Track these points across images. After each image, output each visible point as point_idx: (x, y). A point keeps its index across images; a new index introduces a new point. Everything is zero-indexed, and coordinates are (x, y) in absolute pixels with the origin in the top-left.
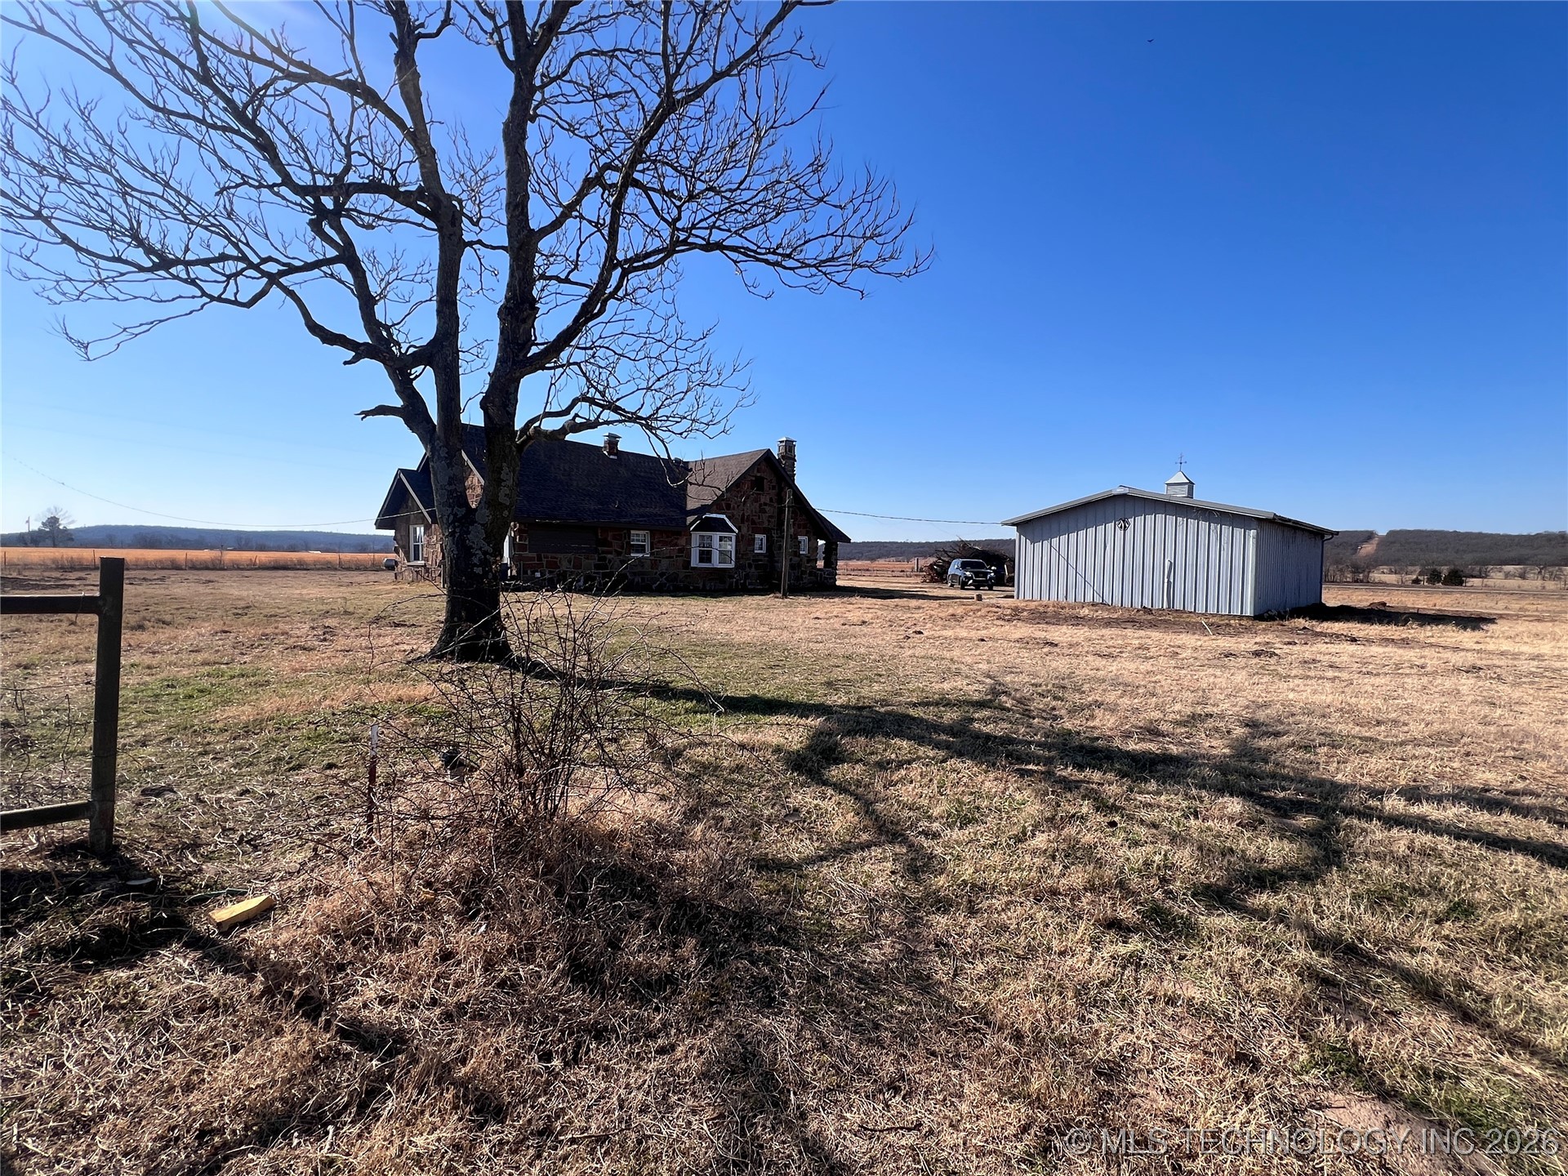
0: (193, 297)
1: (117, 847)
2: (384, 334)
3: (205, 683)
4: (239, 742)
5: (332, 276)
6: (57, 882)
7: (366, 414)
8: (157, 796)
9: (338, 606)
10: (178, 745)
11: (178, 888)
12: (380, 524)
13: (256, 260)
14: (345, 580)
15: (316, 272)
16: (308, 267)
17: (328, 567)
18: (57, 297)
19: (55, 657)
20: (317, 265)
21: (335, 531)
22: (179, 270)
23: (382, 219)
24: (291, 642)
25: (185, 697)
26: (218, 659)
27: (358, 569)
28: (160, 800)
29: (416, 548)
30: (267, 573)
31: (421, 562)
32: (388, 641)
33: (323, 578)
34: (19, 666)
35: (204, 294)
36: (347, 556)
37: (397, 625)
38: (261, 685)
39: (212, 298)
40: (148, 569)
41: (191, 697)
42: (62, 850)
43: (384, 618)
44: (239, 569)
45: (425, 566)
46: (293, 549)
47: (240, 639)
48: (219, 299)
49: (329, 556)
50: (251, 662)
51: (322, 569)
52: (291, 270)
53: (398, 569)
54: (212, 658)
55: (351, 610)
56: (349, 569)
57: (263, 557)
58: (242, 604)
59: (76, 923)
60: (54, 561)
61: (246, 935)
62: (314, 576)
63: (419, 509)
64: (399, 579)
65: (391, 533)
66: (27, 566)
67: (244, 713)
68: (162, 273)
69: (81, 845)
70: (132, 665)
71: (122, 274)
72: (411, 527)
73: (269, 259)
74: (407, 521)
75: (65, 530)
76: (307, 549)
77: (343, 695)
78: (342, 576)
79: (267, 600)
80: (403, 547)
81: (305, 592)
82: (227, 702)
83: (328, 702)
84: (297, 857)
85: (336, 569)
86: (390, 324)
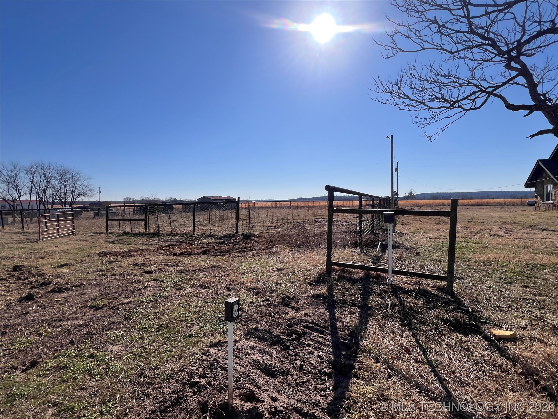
0: (461, 112)
1: (454, 293)
2: (542, 98)
3: (465, 244)
4: (482, 268)
5: (514, 83)
6: (440, 299)
7: (533, 136)
8: (459, 279)
9: (509, 220)
10: (460, 264)
11: (476, 315)
12: (527, 186)
13: (484, 89)
14: (509, 210)
15: (508, 85)
16: (504, 84)
17: (500, 205)
18: (423, 126)
19: (419, 231)
20: (507, 82)
21: (500, 190)
22: (456, 105)
23: (541, 47)
24: (492, 232)
25: (458, 248)
26: (466, 236)
27: (513, 205)
28: (460, 281)
29: (548, 195)
30: (474, 207)
31: (551, 202)
32: (540, 236)
33: (499, 209)
34: (411, 232)
35: (464, 109)
36: (508, 200)
37: (543, 230)
38: (485, 248)
39: (467, 110)
40: (436, 206)
41: (460, 248)
42: (439, 289)
43: (535, 226)
44: (464, 206)
45: (553, 203)
46: (483, 198)
47: (472, 230)
48: (470, 109)
49: (499, 200)
50: (478, 239)
51: (497, 205)
52: (498, 87)
53: (536, 205)
54: (465, 236)
55: (516, 222)
56: (509, 205)
57: (473, 201)
58: (470, 218)
59: (447, 314)
60: (413, 204)
61: (508, 345)
62: (494, 208)
63: (550, 176)
64: (537, 209)
65: (533, 189)
66: (407, 206)
67: (482, 257)
68: (452, 108)
69: (444, 289)
70: (440, 235)
71: (440, 112)
72: (545, 186)
73: (489, 87)
74: (543, 183)
75: (414, 195)
76: (488, 198)
77: (525, 257)
78: (505, 208)
79: (477, 217)
80: (540, 195)
81: (492, 214)
82: (474, 252)
83: (517, 259)
84: (523, 322)
85: (503, 206)
86: (545, 92)
